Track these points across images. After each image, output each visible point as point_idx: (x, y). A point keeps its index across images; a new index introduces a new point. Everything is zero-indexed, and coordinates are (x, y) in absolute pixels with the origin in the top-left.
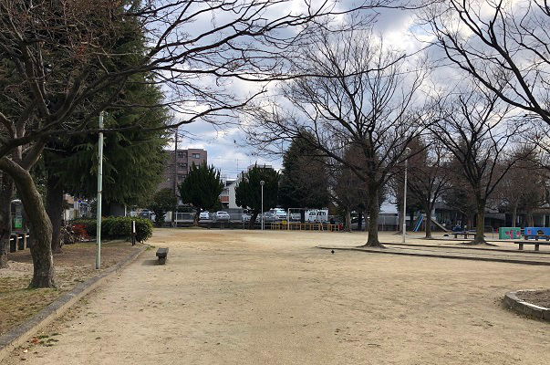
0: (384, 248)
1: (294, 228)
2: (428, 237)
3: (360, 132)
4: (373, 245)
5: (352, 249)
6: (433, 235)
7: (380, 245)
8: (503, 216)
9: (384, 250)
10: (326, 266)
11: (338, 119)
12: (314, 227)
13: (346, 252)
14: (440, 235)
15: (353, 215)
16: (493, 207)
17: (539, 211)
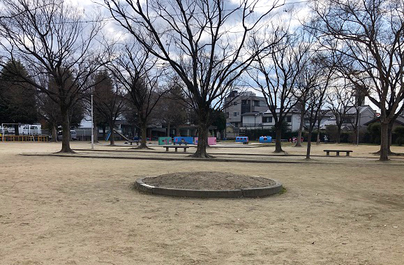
0: (75, 153)
1: (8, 139)
2: (112, 144)
3: (52, 66)
4: (66, 151)
5: (49, 155)
6: (116, 143)
7: (71, 151)
8: (164, 130)
9: (74, 155)
10: (21, 168)
11: (32, 53)
12: (26, 139)
13: (44, 157)
14: (122, 143)
15: (59, 129)
16: (157, 124)
17: (184, 127)
